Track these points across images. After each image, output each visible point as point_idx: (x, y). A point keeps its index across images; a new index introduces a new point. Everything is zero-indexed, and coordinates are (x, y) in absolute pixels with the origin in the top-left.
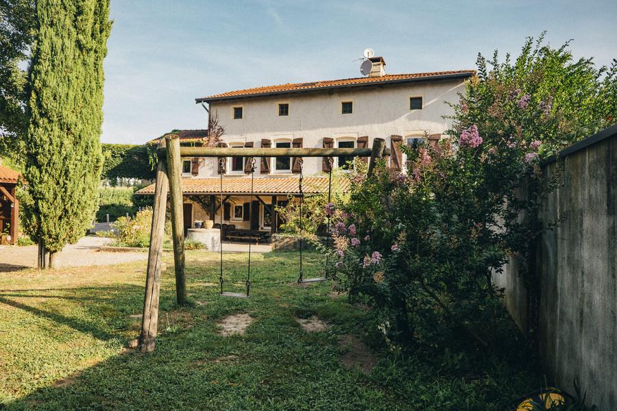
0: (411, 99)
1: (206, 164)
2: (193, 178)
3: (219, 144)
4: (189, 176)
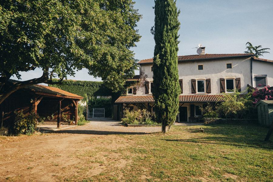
0: (227, 64)
1: (140, 90)
2: (134, 95)
3: (146, 81)
4: (132, 95)
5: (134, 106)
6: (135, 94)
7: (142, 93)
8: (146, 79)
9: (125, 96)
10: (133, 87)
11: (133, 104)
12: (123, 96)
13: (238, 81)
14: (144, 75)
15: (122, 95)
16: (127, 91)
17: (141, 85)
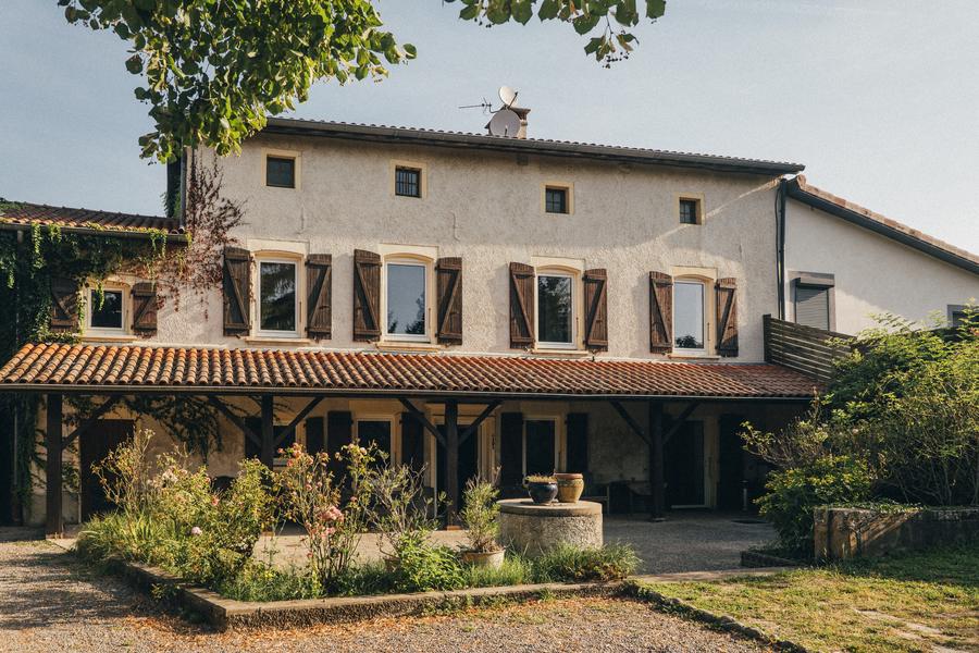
0: (681, 201)
1: (181, 304)
2: (139, 343)
3: (226, 251)
4: (121, 336)
5: (135, 415)
6: (146, 329)
7: (199, 329)
8: (229, 235)
9: (69, 340)
10: (131, 281)
11: (132, 407)
12: (49, 339)
13: (727, 294)
14: (218, 204)
15: (43, 331)
16: (87, 310)
17: (197, 271)
